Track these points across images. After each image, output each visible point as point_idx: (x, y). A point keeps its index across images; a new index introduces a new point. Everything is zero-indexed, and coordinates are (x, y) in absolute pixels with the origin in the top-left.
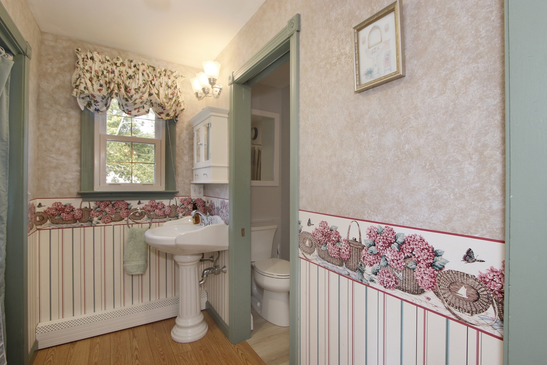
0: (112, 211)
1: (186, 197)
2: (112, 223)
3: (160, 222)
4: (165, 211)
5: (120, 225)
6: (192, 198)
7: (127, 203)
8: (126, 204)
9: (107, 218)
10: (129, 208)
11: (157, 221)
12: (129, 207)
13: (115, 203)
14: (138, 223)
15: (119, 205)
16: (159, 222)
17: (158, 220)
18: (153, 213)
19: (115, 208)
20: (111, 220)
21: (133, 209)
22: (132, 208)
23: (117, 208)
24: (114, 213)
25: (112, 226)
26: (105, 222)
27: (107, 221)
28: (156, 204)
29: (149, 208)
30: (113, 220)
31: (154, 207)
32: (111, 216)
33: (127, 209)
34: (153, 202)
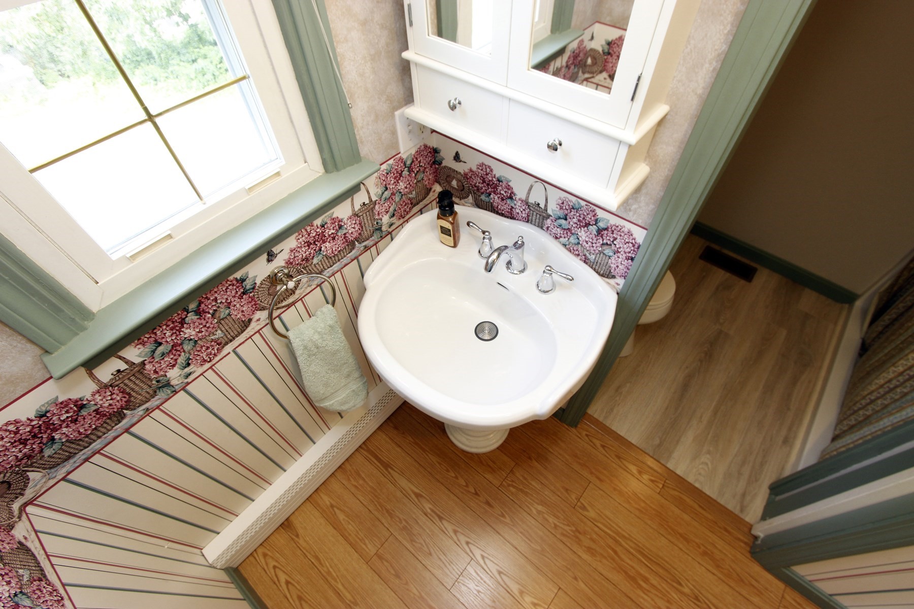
0: (205, 326)
1: (388, 162)
2: (228, 348)
3: (342, 268)
4: (347, 235)
5: (250, 337)
6: (404, 157)
7: (236, 279)
8: (235, 282)
9: (204, 348)
10: (248, 287)
11: (336, 269)
12: (248, 284)
13: (200, 303)
14: (293, 304)
15: (216, 300)
16: (340, 270)
17: (336, 267)
18: (320, 257)
19: (209, 313)
20: (219, 344)
21: (261, 284)
22: (258, 282)
23: (215, 311)
24: (216, 325)
25: (232, 354)
26: (205, 361)
27: (211, 354)
28: (318, 230)
29: (304, 252)
30: (224, 342)
31: (314, 242)
32: (213, 337)
33: (244, 293)
34: (306, 230)
